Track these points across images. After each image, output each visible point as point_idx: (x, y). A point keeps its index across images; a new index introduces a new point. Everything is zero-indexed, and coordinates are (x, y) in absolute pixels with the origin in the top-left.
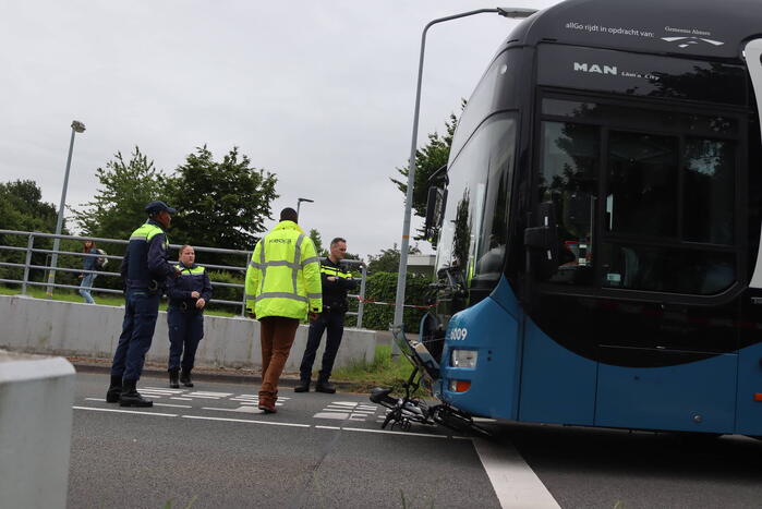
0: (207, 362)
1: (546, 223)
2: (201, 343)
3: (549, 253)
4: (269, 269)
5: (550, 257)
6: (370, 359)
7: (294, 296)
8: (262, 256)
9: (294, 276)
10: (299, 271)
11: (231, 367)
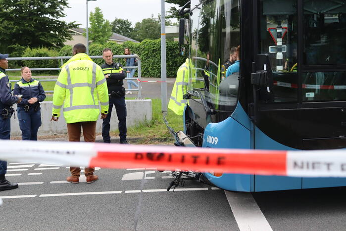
0: (45, 132)
1: (265, 69)
2: (40, 129)
3: (268, 88)
4: (75, 89)
5: (269, 91)
6: (149, 119)
7: (94, 107)
8: (69, 80)
9: (92, 92)
10: (95, 89)
11: (61, 133)
